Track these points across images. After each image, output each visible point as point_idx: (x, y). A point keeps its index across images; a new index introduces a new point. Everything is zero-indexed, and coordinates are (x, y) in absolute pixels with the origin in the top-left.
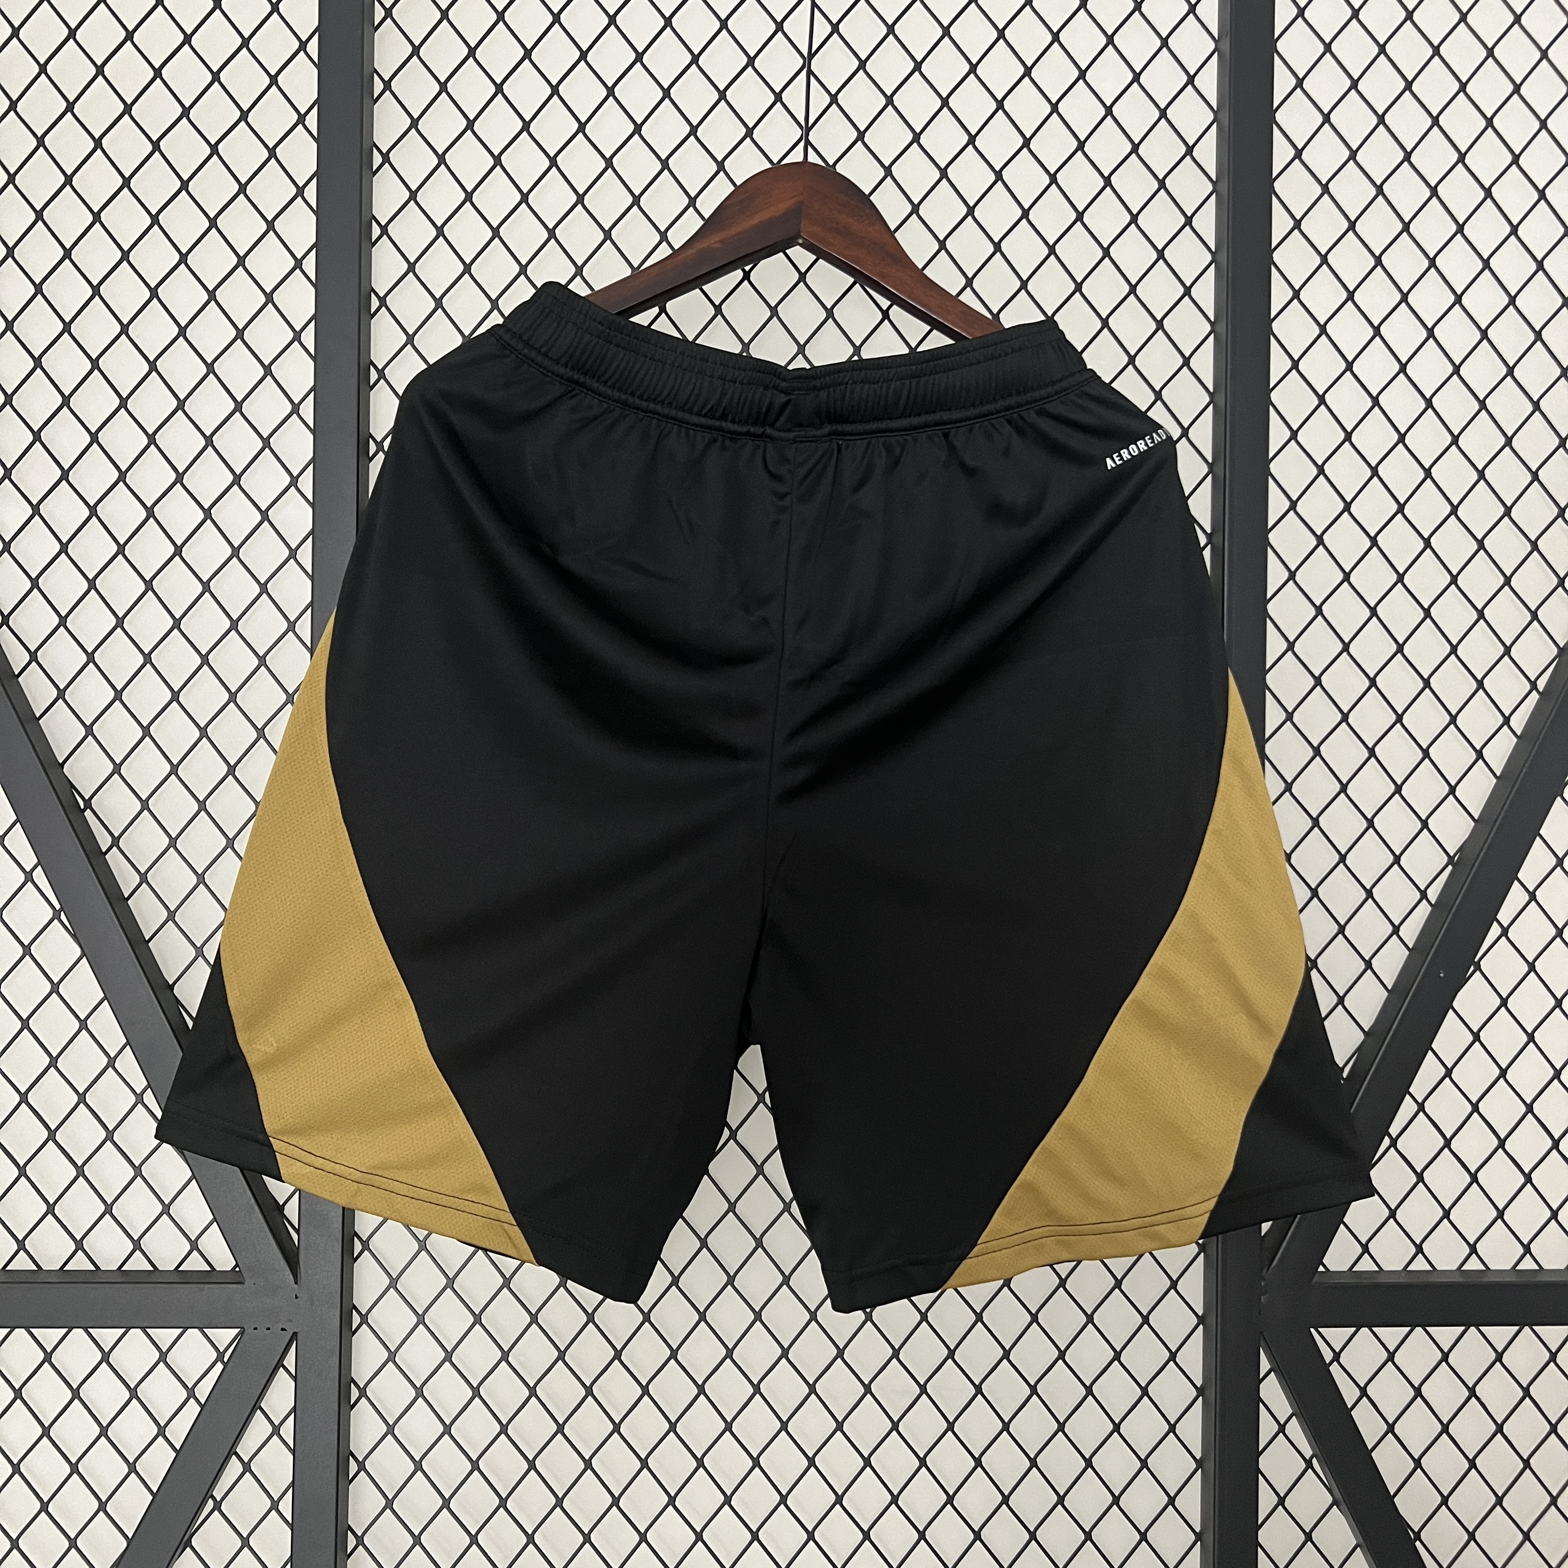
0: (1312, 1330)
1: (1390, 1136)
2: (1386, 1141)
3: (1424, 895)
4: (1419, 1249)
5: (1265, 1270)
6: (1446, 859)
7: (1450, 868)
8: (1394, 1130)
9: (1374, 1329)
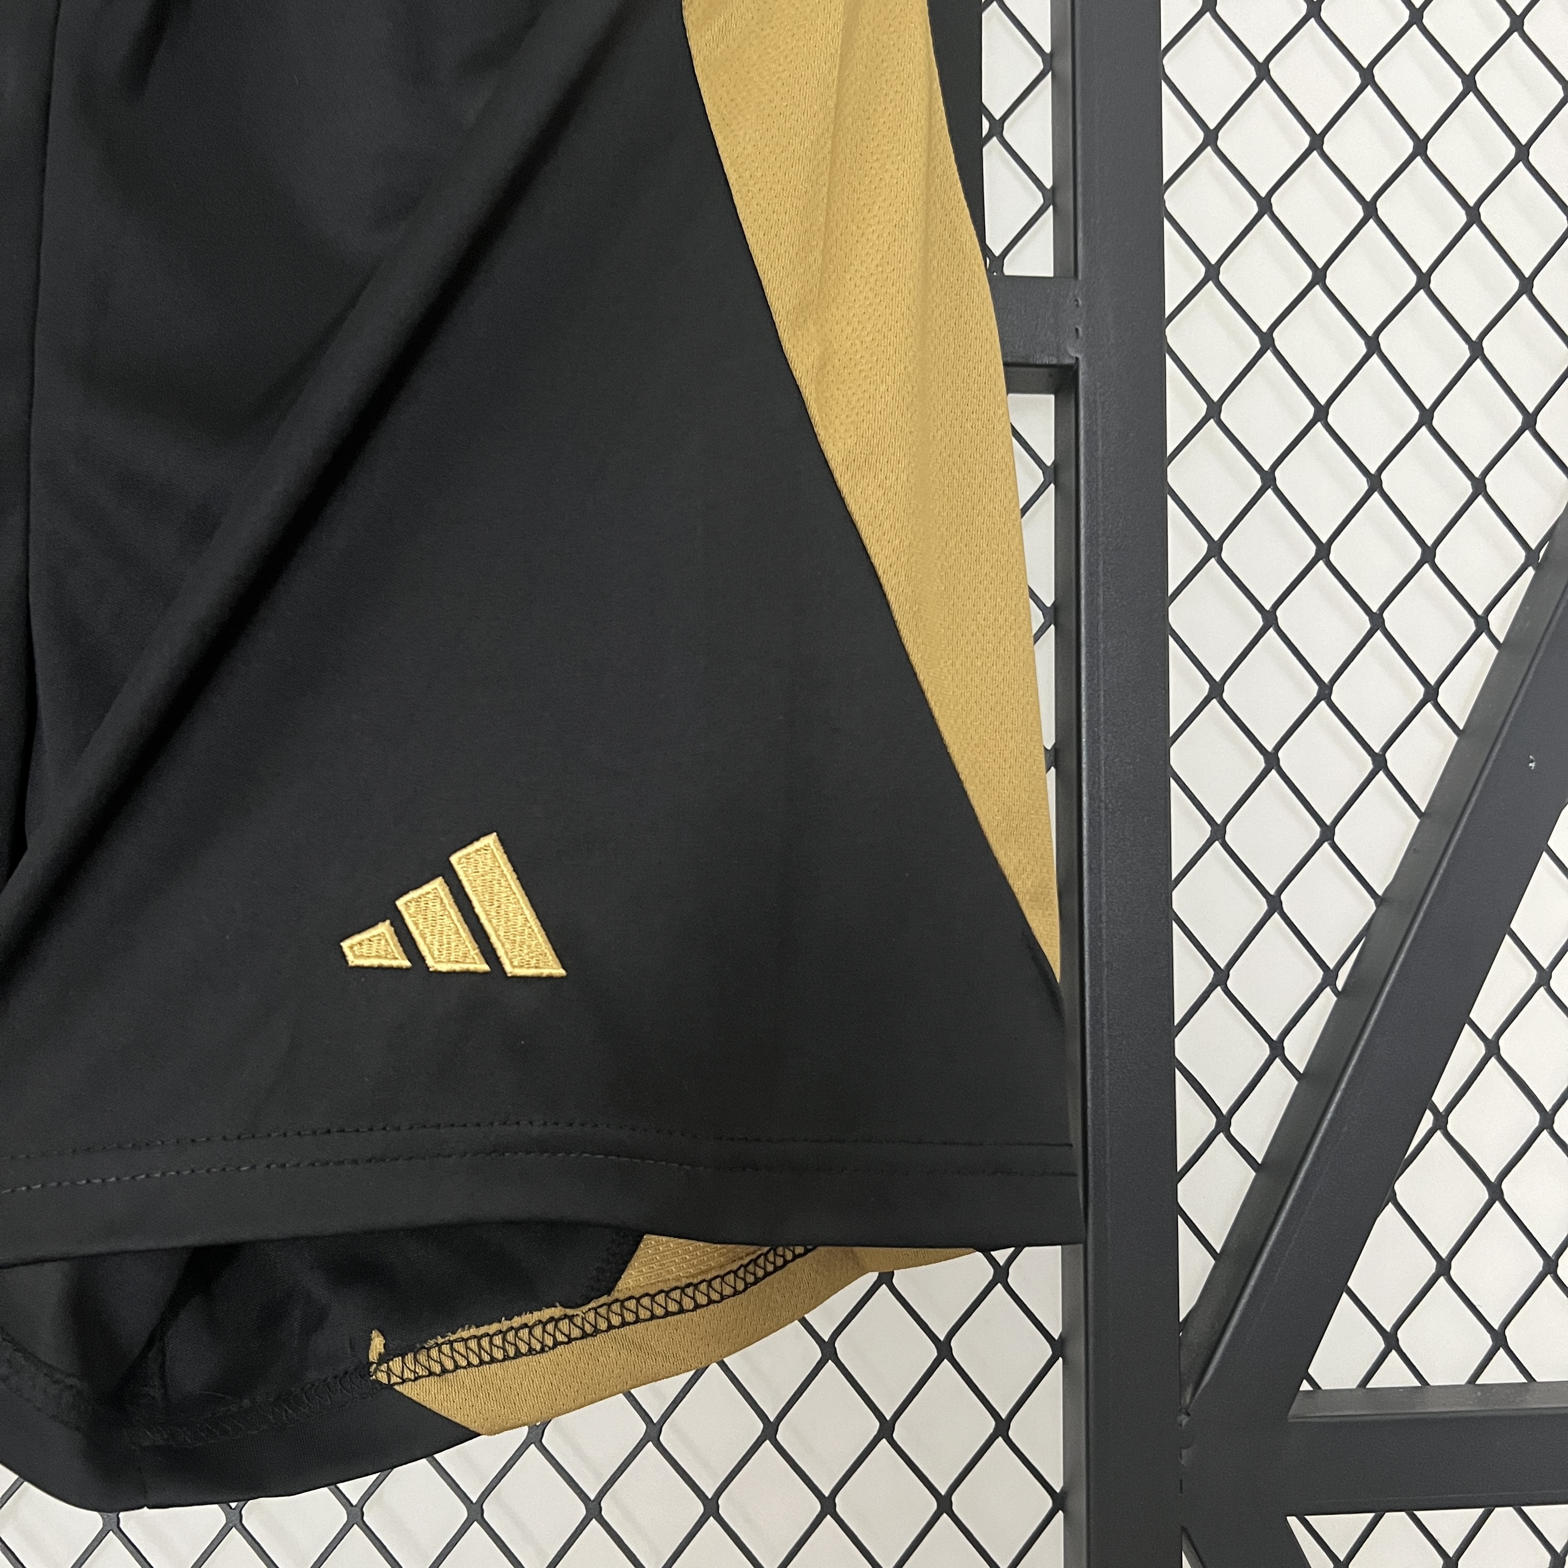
0: (1293, 1521)
1: (1434, 1109)
2: (1428, 1120)
3: (1482, 624)
4: (1499, 1340)
5: (1189, 1391)
6: (1521, 554)
7: (1530, 572)
8: (1441, 1099)
9: (1419, 1514)
